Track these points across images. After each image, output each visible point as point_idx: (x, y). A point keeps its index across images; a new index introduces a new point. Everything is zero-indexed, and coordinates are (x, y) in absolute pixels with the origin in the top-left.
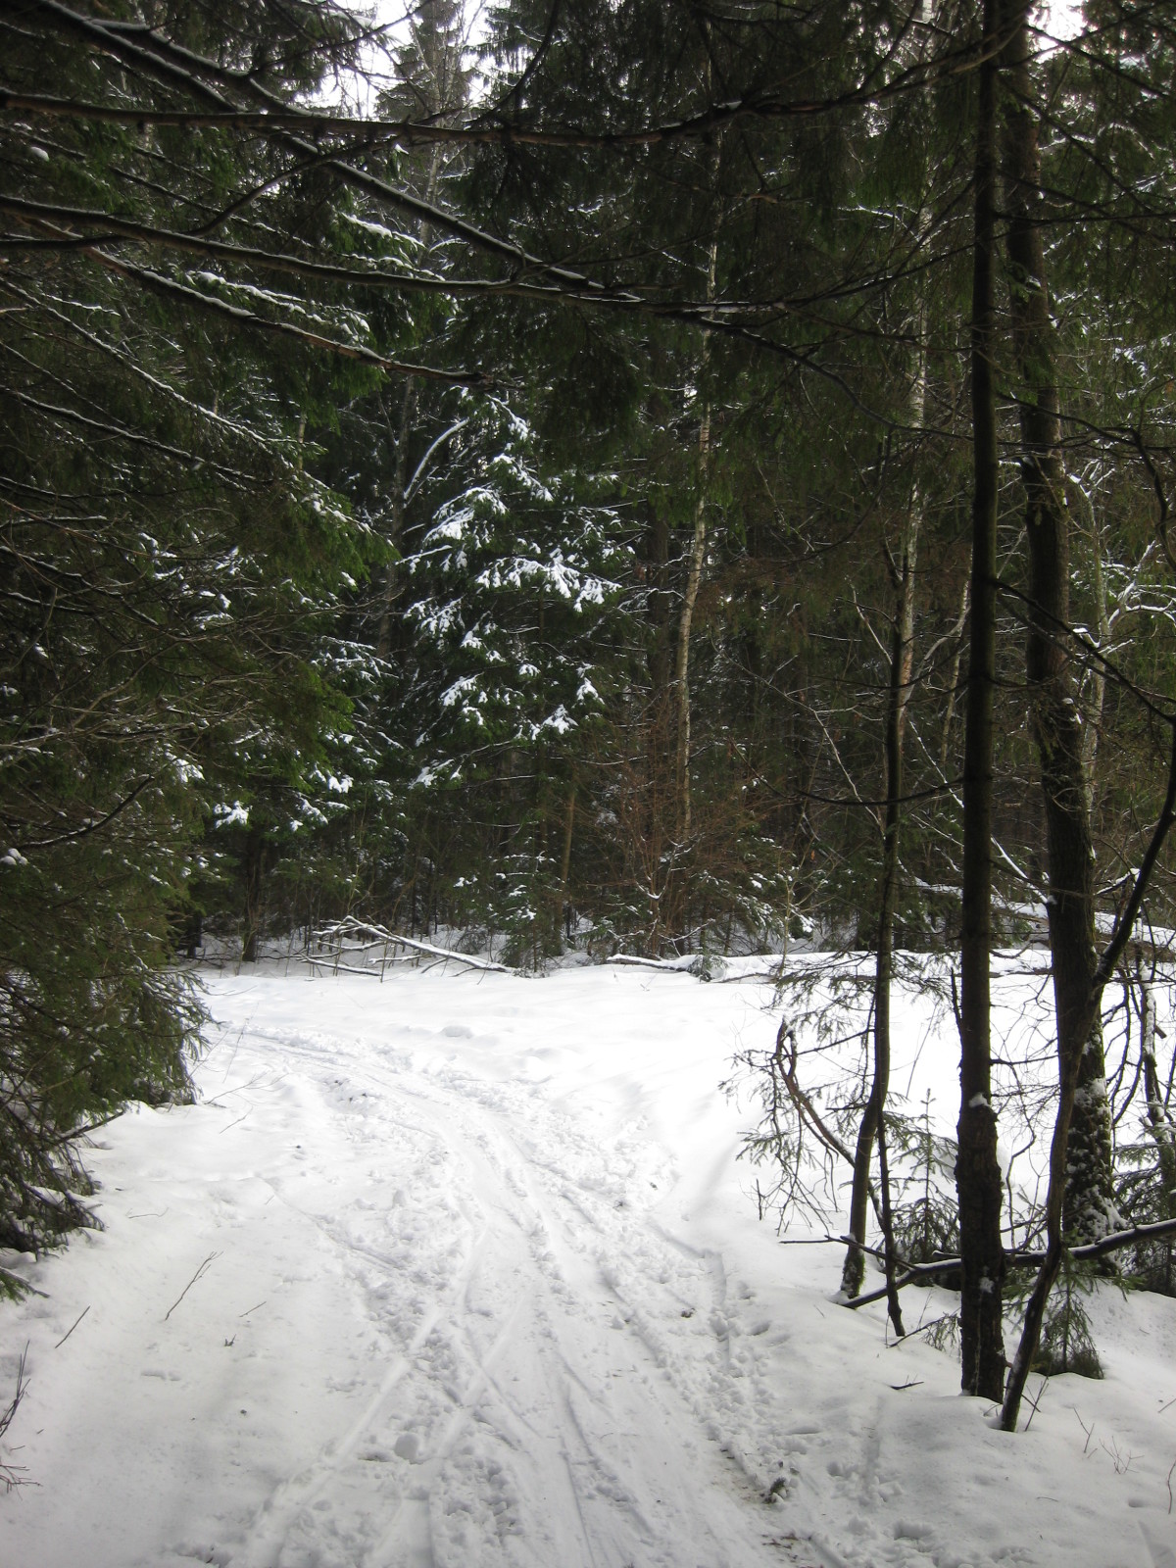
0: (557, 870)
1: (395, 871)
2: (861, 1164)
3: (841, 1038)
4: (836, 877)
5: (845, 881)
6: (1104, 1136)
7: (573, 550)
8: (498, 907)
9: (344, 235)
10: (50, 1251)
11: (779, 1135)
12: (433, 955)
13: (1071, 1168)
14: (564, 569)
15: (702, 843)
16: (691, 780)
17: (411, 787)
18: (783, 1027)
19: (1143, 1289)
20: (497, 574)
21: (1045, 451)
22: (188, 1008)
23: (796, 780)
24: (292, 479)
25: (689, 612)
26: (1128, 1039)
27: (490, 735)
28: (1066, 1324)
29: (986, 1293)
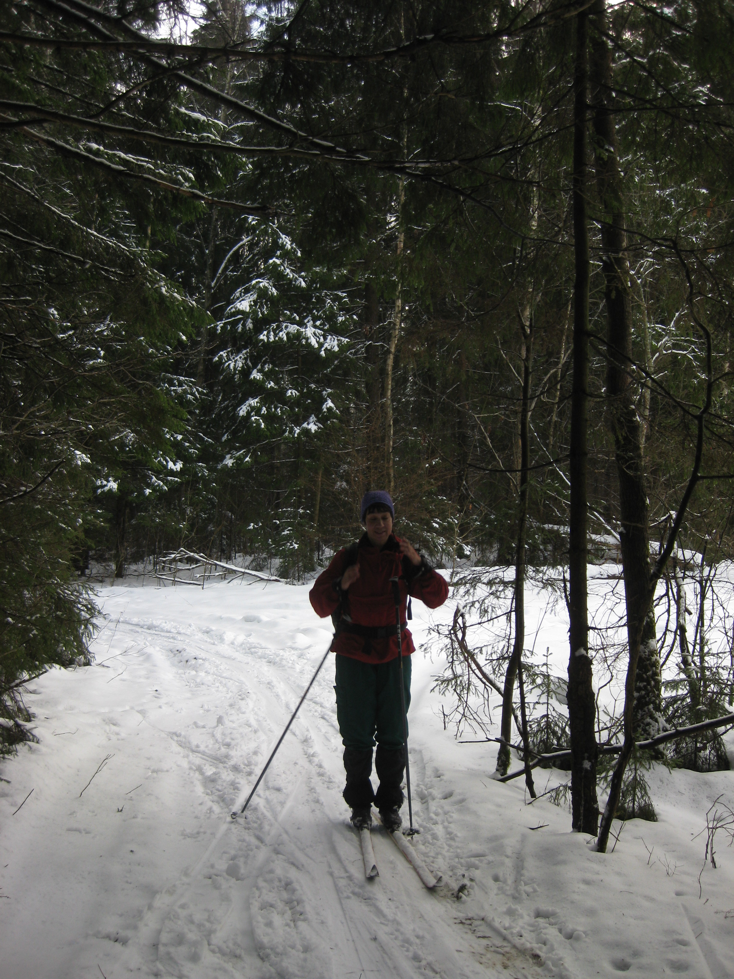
0: (311, 518)
1: (209, 520)
2: (507, 695)
3: (494, 616)
4: (485, 520)
5: (490, 522)
6: (657, 674)
7: (319, 318)
8: (274, 541)
9: (177, 120)
10: (6, 756)
11: (456, 677)
12: (235, 571)
13: (636, 694)
14: (313, 330)
15: (401, 500)
16: (394, 461)
17: (219, 467)
18: (458, 611)
19: (680, 767)
20: (272, 333)
21: (617, 252)
22: (85, 606)
23: (459, 461)
24: (147, 273)
25: (392, 356)
26: (669, 615)
27: (268, 434)
28: (634, 789)
29: (586, 769)
